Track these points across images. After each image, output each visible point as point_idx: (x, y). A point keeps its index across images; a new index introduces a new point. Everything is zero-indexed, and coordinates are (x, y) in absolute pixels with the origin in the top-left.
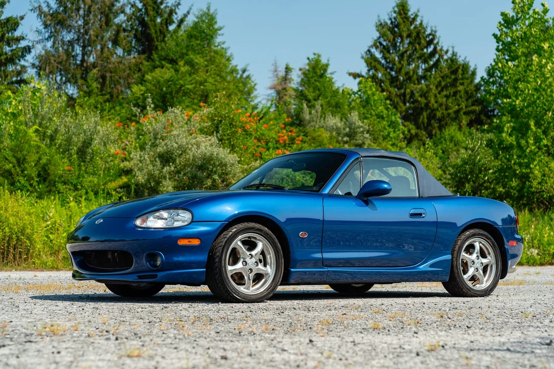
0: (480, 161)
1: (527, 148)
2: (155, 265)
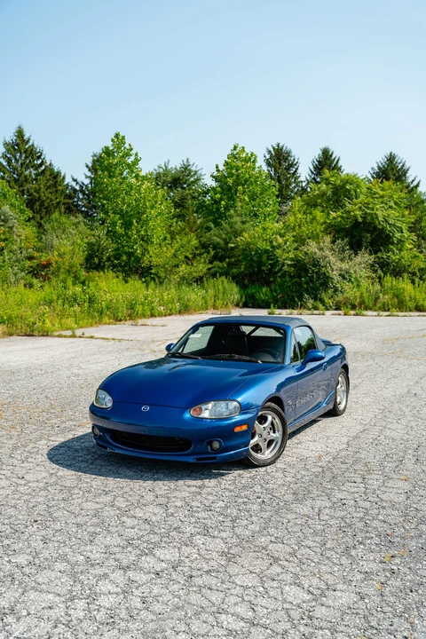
0: (103, 243)
1: (132, 237)
2: (212, 449)
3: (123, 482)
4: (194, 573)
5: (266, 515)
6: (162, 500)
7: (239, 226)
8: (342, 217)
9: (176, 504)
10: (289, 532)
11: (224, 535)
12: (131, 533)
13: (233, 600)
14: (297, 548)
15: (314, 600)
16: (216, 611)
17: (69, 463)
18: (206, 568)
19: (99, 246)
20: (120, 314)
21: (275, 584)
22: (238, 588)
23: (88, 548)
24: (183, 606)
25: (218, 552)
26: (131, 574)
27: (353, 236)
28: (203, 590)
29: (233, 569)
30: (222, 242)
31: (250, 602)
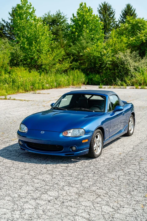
2: (72, 150)
3: (33, 165)
4: (64, 201)
5: (95, 178)
6: (50, 172)
7: (85, 44)
8: (136, 40)
9: (56, 173)
10: (105, 185)
11: (77, 186)
12: (37, 185)
13: (81, 211)
14: (108, 191)
15: (115, 211)
16: (74, 215)
17: (8, 157)
18: (70, 199)
19: (16, 54)
20: (27, 88)
21: (98, 205)
22: (83, 206)
23: (19, 191)
24: (60, 213)
25: (75, 193)
26: (38, 201)
27: (141, 49)
28: (68, 207)
29: (81, 199)
30: (76, 52)
31: (88, 212)
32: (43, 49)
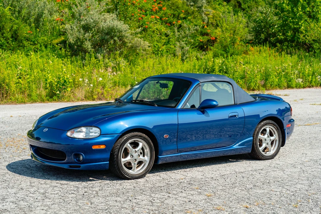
0: (270, 20)
1: (297, 13)
2: (79, 160)
32: (318, 11)
